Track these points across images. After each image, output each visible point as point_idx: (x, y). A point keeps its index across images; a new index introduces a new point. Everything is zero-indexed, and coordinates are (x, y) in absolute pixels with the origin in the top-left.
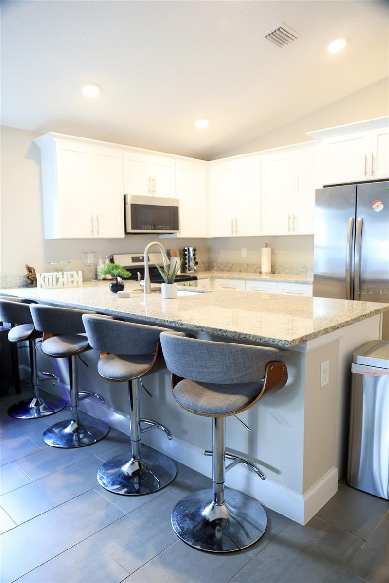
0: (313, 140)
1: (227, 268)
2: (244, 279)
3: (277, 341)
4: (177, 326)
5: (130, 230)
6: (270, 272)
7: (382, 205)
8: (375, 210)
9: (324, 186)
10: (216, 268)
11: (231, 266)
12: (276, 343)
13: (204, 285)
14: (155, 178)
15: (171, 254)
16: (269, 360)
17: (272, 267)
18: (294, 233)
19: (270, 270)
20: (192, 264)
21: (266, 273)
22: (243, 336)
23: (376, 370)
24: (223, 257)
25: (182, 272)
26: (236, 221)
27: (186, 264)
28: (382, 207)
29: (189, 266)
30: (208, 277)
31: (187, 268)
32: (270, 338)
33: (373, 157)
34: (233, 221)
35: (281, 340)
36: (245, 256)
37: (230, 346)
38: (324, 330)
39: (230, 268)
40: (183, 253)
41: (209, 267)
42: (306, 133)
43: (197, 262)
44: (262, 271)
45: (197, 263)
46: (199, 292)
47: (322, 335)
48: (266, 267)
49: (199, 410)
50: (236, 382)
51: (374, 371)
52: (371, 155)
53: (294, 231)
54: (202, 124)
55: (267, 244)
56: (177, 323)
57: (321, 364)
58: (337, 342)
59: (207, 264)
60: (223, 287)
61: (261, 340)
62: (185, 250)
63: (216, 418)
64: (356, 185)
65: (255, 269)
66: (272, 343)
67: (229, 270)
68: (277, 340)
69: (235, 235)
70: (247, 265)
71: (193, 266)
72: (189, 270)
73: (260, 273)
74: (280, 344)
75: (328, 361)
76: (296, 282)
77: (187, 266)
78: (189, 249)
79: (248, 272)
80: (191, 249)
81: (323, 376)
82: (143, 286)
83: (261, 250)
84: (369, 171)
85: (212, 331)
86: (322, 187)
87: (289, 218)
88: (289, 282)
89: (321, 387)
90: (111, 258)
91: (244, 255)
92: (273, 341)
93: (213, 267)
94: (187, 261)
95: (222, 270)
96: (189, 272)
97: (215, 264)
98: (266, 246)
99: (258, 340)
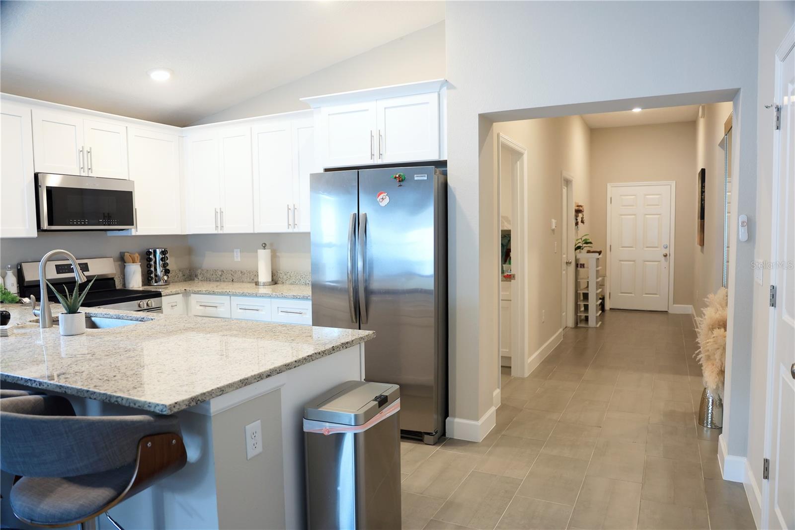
0: (310, 108)
1: (214, 276)
2: (228, 294)
3: (153, 406)
4: (34, 385)
5: (45, 225)
6: (270, 282)
7: (387, 197)
8: (380, 203)
9: (326, 170)
10: (200, 278)
11: (220, 273)
12: (152, 409)
13: (174, 304)
14: (91, 148)
15: (125, 258)
16: (142, 435)
17: (273, 275)
18: (296, 230)
19: (270, 280)
20: (160, 271)
21: (264, 284)
22: (115, 399)
23: (329, 426)
24: (210, 261)
25: (144, 284)
26: (221, 212)
27: (152, 272)
28: (387, 200)
29: (156, 276)
30: (180, 292)
31: (152, 278)
32: (146, 402)
33: (380, 135)
34: (216, 212)
35: (158, 405)
36: (239, 259)
37: (68, 420)
38: (241, 381)
39: (220, 277)
40: (147, 258)
41: (190, 275)
42: (300, 99)
43: (169, 270)
44: (259, 280)
45: (167, 272)
46: (137, 320)
47: (237, 388)
48: (264, 276)
49: (37, 519)
50: (86, 472)
51: (328, 428)
52: (378, 132)
53: (295, 228)
54: (160, 77)
55: (265, 244)
56: (35, 381)
57: (245, 428)
58: (277, 392)
59: (188, 272)
60: (200, 306)
61: (135, 404)
62: (150, 253)
63: (82, 524)
64: (357, 170)
65: (252, 278)
66: (148, 409)
67: (217, 279)
68: (153, 404)
69: (220, 232)
70: (242, 272)
71: (162, 276)
72: (156, 282)
73: (257, 284)
74: (157, 410)
75: (259, 421)
76: (295, 297)
77: (153, 275)
78: (155, 252)
79: (243, 282)
80: (158, 251)
81: (250, 443)
82: (39, 315)
83: (257, 252)
84: (376, 153)
85: (77, 392)
86: (322, 171)
87: (289, 209)
88: (285, 297)
89: (248, 459)
90: (19, 268)
91: (236, 259)
92: (149, 406)
93: (196, 276)
94: (153, 269)
95: (208, 280)
96: (155, 284)
97: (199, 271)
98: (264, 246)
99: (132, 405)
